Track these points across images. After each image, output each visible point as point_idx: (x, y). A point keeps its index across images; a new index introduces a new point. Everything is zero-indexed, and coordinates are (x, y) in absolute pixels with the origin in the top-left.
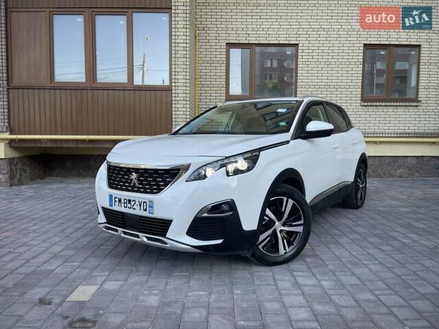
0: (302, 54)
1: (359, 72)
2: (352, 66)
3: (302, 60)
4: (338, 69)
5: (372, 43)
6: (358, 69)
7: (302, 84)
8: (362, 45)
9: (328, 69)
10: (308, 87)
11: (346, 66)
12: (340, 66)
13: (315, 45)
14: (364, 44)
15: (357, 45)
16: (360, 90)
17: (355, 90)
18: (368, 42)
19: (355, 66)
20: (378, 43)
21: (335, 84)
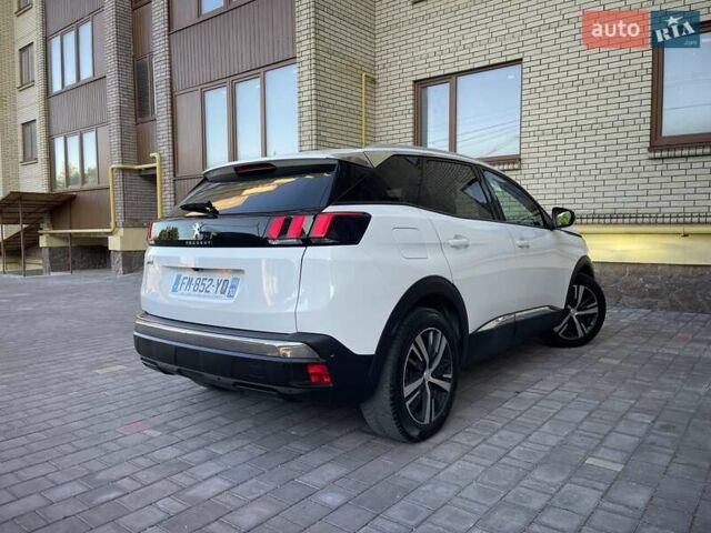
0: (529, 75)
3: (529, 86)
17: (636, 127)
21: (594, 121)
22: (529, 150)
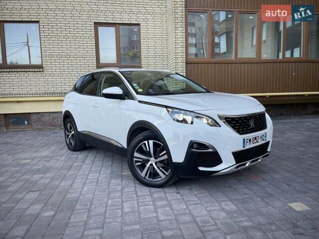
0: (43, 29)
1: (92, 45)
2: (87, 40)
3: (44, 34)
4: (75, 42)
5: (100, 21)
6: (92, 42)
7: (46, 54)
8: (93, 23)
9: (67, 42)
10: (51, 56)
11: (82, 40)
12: (76, 40)
13: (53, 22)
14: (95, 23)
15: (88, 23)
16: (95, 59)
17: (91, 59)
18: (97, 21)
19: (89, 40)
20: (106, 22)
21: (74, 54)
22: (46, 63)
